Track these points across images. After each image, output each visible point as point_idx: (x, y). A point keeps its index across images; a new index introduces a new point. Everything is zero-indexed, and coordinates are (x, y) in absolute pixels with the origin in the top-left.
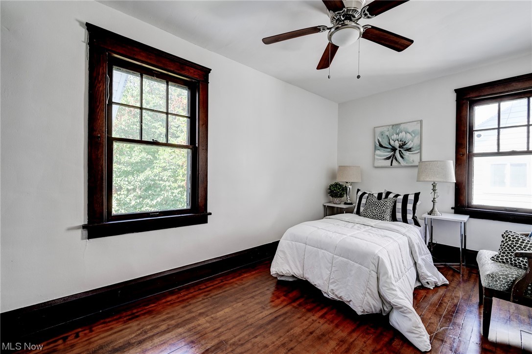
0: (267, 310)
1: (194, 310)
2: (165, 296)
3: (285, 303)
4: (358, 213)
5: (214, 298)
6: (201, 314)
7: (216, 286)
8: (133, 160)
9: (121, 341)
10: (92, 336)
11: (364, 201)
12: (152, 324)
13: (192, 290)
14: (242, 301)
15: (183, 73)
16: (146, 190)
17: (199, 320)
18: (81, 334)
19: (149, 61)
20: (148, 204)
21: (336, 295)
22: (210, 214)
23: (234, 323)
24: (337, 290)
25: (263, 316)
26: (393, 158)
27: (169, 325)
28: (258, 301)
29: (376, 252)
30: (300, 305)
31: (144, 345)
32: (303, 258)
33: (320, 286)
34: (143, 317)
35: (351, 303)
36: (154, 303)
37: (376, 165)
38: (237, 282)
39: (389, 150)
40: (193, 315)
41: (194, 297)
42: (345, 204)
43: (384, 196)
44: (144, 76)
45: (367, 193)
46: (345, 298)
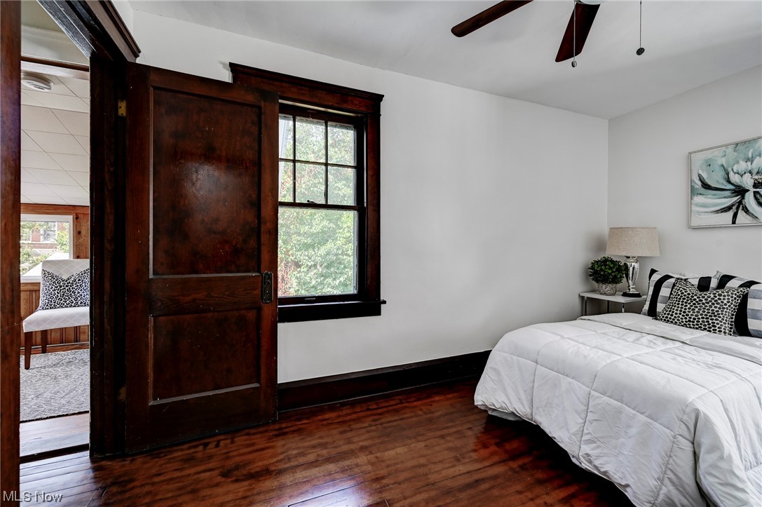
0: (464, 464)
1: (355, 439)
2: (322, 411)
3: (496, 459)
4: (652, 313)
5: (386, 428)
6: (363, 449)
7: (391, 408)
8: (313, 230)
9: (260, 463)
10: (232, 449)
11: (665, 291)
12: (299, 448)
13: (358, 409)
14: (425, 441)
15: (344, 106)
16: (328, 267)
17: (358, 457)
18: (222, 443)
19: (301, 98)
20: (330, 284)
21: (596, 467)
22: (384, 302)
23: (407, 475)
24: (598, 457)
25: (455, 475)
26: (738, 208)
27: (318, 455)
28: (450, 445)
29: (690, 400)
30: (523, 467)
31: (283, 478)
32: (530, 385)
33: (563, 442)
34: (290, 436)
35: (628, 489)
36: (308, 419)
37: (695, 223)
38: (423, 408)
39: (728, 193)
40: (352, 447)
41: (358, 420)
42: (625, 295)
43: (714, 283)
44: (298, 118)
45: (672, 277)
46: (616, 477)
